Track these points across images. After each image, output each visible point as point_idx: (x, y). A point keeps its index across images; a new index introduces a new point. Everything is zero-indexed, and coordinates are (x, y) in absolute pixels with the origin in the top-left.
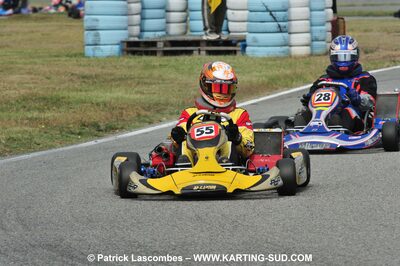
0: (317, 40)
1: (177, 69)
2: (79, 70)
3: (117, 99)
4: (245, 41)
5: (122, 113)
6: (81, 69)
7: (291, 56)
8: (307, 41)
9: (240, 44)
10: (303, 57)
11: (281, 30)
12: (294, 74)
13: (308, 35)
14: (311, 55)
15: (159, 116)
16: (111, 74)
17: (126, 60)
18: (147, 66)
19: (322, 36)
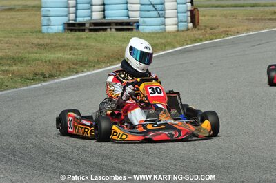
0: (181, 22)
1: (96, 40)
2: (36, 41)
3: (58, 58)
4: (138, 22)
5: (59, 67)
6: (38, 40)
7: (165, 32)
8: (176, 23)
9: (135, 24)
10: (174, 32)
11: (159, 16)
12: (167, 42)
13: (176, 19)
14: (178, 31)
15: (82, 68)
16: (56, 43)
17: (66, 34)
18: (78, 39)
19: (184, 19)
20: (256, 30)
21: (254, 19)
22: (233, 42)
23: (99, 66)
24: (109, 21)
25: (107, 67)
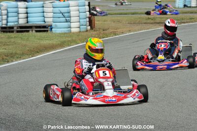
0: (82, 25)
1: (22, 38)
4: (51, 26)
7: (71, 32)
8: (78, 26)
9: (49, 27)
10: (77, 33)
11: (67, 21)
12: (72, 40)
13: (79, 23)
14: (80, 32)
15: (12, 59)
18: (9, 38)
19: (84, 24)
20: (135, 31)
21: (134, 23)
22: (119, 40)
23: (24, 57)
24: (31, 25)
25: (30, 58)
